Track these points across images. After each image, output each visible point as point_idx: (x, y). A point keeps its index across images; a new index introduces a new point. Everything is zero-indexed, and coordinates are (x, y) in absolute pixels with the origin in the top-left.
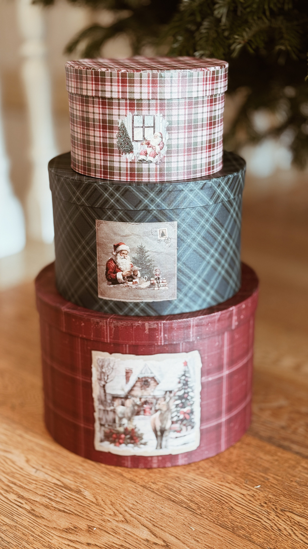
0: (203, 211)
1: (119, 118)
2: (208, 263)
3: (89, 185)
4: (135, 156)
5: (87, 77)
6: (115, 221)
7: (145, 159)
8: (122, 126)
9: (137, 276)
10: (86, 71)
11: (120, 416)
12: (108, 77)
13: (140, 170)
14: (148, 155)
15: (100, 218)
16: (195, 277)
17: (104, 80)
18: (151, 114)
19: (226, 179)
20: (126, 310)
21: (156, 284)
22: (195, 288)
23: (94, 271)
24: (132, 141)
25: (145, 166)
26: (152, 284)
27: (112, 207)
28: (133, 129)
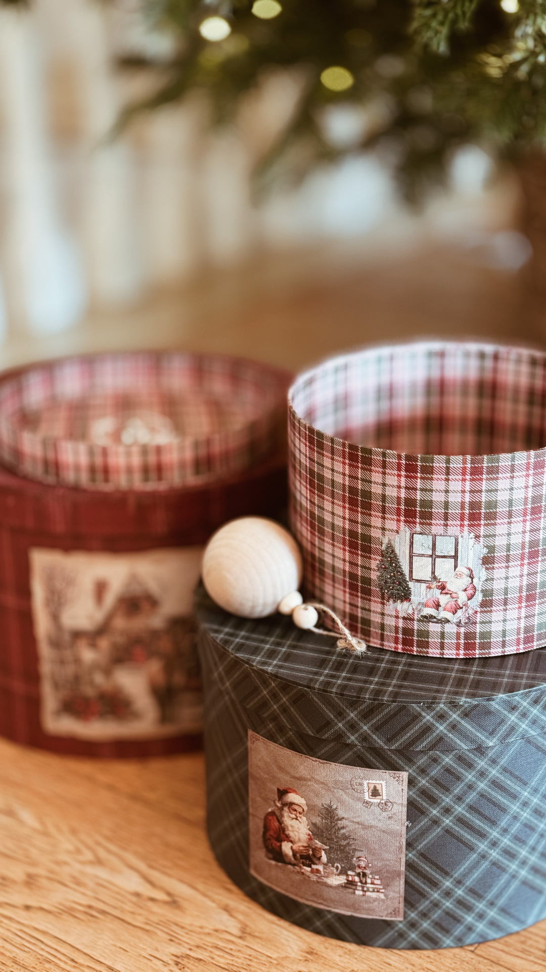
1: (383, 535)
4: (414, 607)
7: (434, 614)
8: (390, 550)
13: (425, 634)
14: (440, 608)
18: (449, 532)
24: (408, 579)
25: (434, 628)
26: (350, 884)
28: (411, 557)
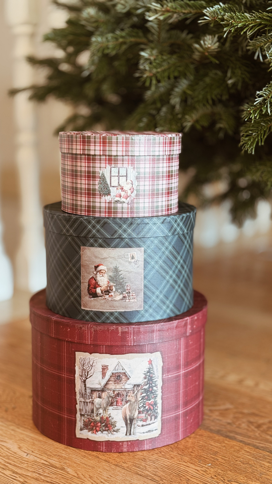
0: (164, 241)
1: (100, 170)
2: (168, 282)
3: (76, 219)
5: (76, 140)
6: (96, 247)
7: (119, 200)
8: (103, 176)
9: (112, 290)
10: (76, 136)
11: (97, 406)
12: (92, 140)
13: (116, 208)
14: (121, 197)
15: (84, 245)
16: (157, 293)
17: (89, 142)
18: (124, 166)
19: (181, 217)
20: (103, 318)
21: (127, 297)
22: (158, 301)
23: (79, 287)
24: (109, 187)
25: (119, 205)
26: (124, 297)
27: (94, 236)
28: (111, 177)
